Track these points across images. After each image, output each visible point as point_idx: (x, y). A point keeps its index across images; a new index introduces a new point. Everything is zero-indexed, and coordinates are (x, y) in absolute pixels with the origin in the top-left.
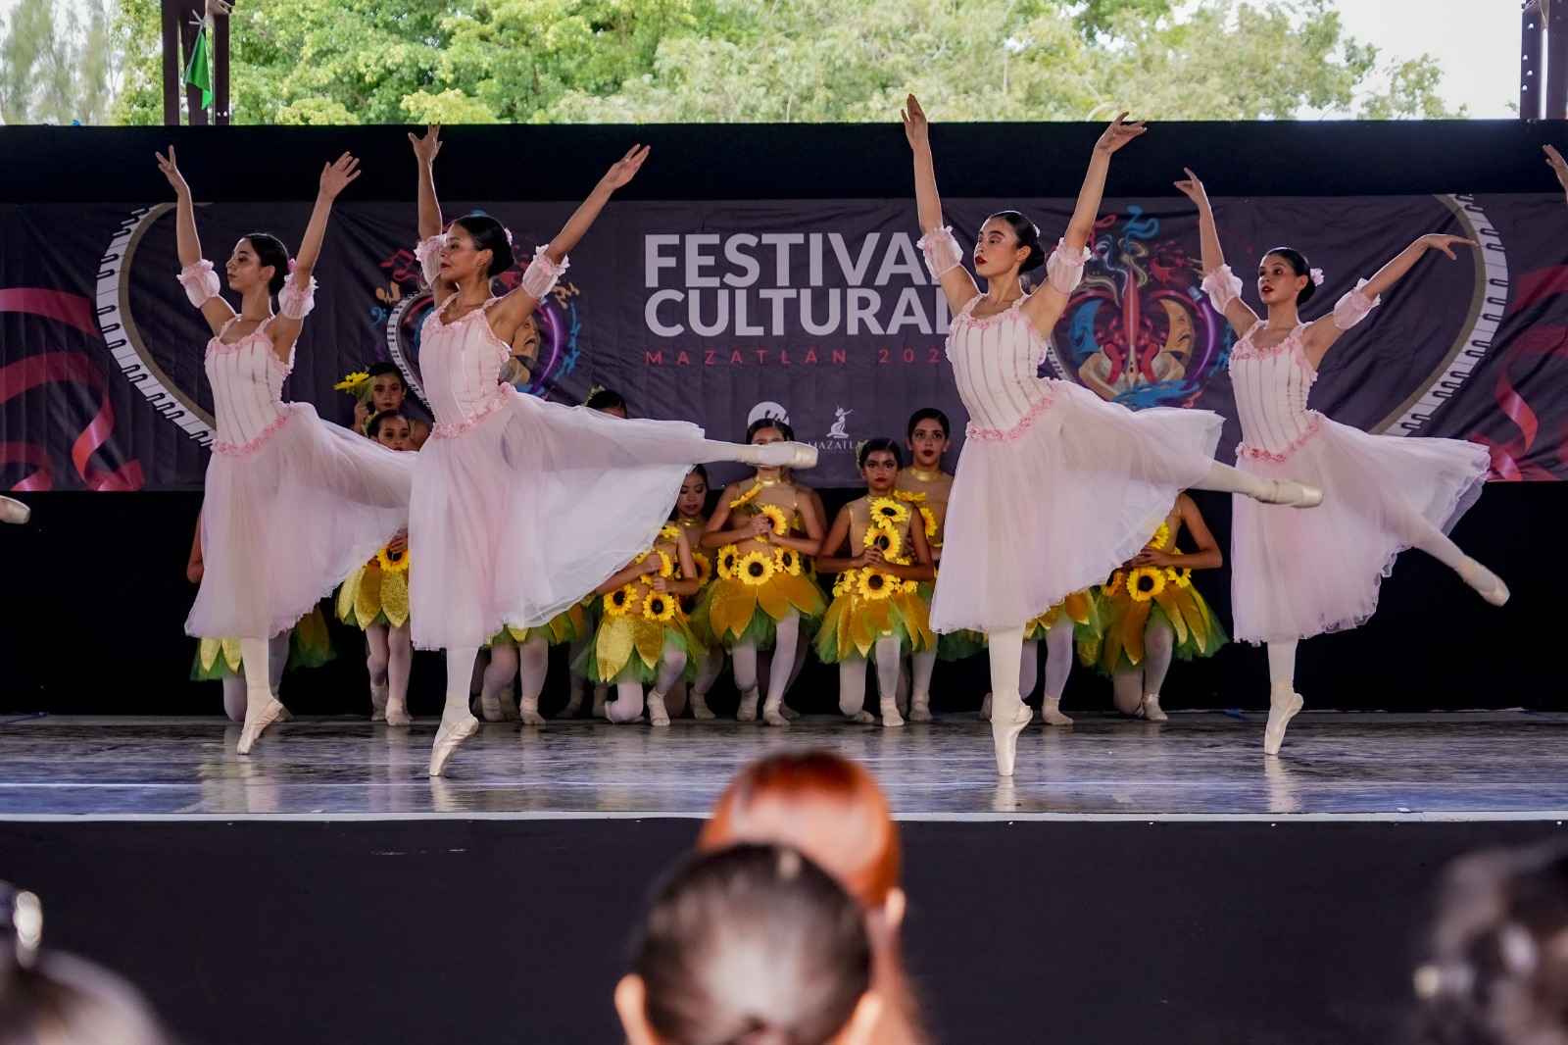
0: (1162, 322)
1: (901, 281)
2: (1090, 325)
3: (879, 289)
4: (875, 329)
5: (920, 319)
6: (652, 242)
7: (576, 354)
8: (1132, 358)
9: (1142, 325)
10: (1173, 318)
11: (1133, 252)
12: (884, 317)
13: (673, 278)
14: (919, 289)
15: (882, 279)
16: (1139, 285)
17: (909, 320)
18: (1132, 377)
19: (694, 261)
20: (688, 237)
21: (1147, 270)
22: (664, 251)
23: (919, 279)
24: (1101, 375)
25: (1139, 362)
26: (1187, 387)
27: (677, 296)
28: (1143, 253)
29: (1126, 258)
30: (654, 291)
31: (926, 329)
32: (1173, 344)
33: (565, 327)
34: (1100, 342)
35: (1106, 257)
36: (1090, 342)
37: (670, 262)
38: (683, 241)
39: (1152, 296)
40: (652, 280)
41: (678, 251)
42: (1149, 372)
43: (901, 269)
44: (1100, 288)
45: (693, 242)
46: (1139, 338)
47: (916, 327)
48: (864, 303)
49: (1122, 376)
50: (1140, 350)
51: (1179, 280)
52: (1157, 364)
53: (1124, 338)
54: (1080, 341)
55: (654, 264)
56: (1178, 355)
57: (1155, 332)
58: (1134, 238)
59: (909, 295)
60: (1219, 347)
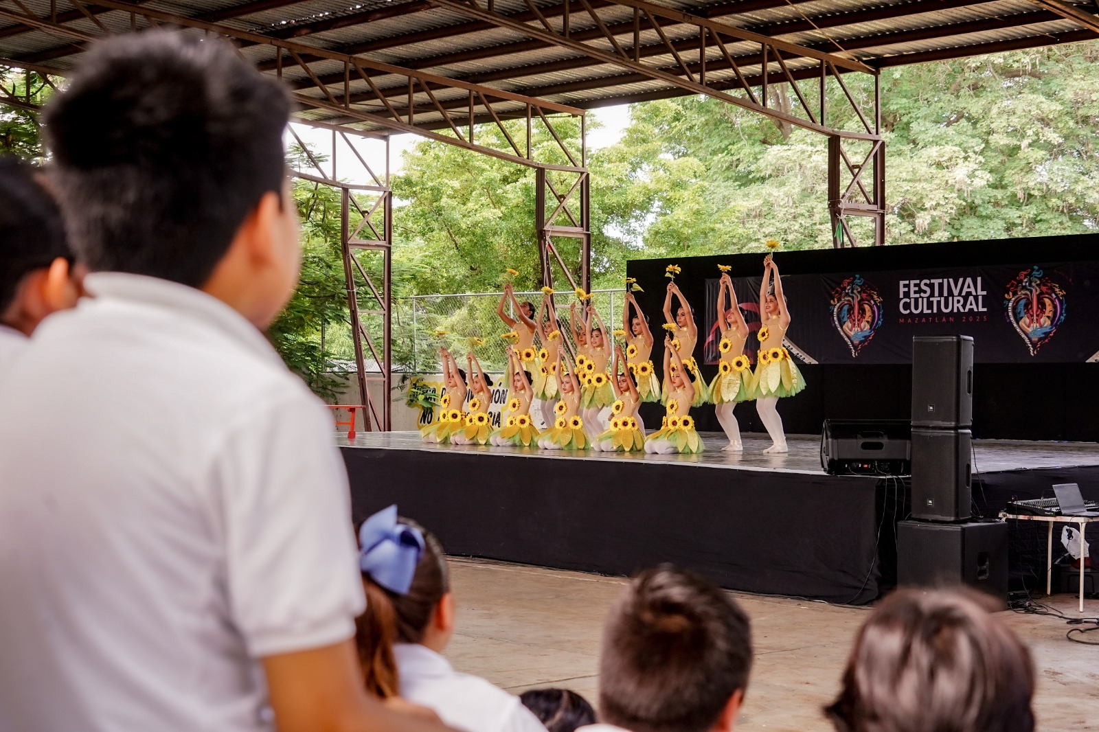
0: (1044, 305)
1: (969, 294)
2: (1022, 308)
3: (962, 297)
4: (962, 310)
5: (974, 307)
6: (902, 283)
7: (882, 320)
8: (1035, 319)
9: (1038, 308)
10: (1047, 304)
11: (1036, 282)
12: (964, 306)
13: (907, 295)
14: (974, 296)
15: (964, 294)
16: (1037, 293)
17: (971, 307)
18: (1035, 325)
19: (913, 289)
20: (911, 281)
21: (1040, 288)
22: (905, 286)
23: (974, 293)
24: (1026, 324)
25: (1037, 320)
26: (1051, 328)
27: (908, 300)
28: (1038, 282)
29: (1033, 284)
30: (902, 299)
31: (976, 310)
32: (1047, 314)
33: (879, 311)
34: (1025, 313)
35: (1027, 284)
36: (1023, 313)
37: (906, 289)
39: (1041, 296)
40: (901, 296)
41: (907, 286)
42: (1040, 324)
43: (969, 290)
44: (1026, 294)
45: (913, 282)
46: (1037, 311)
47: (973, 309)
48: (958, 301)
49: (1032, 325)
50: (1037, 316)
51: (1049, 291)
52: (1042, 320)
53: (1033, 312)
54: (1019, 313)
55: (902, 290)
56: (1048, 317)
57: (1042, 310)
58: (1035, 277)
59: (971, 298)
60: (1061, 314)
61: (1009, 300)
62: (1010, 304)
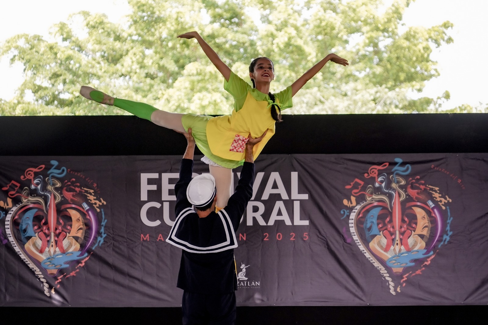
0: (413, 218)
1: (275, 198)
2: (375, 221)
3: (264, 202)
4: (262, 222)
5: (285, 217)
6: (144, 177)
7: (104, 236)
8: (397, 238)
9: (403, 221)
10: (419, 217)
11: (398, 182)
12: (266, 216)
13: (155, 195)
14: (285, 202)
15: (265, 197)
16: (401, 199)
17: (280, 218)
18: (397, 248)
19: (166, 187)
20: (163, 174)
21: (405, 192)
22: (150, 182)
23: (285, 196)
24: (381, 247)
25: (401, 240)
26: (426, 254)
27: (157, 205)
28: (403, 183)
29: (394, 185)
30: (145, 202)
31: (288, 222)
32: (419, 230)
33: (99, 222)
34: (380, 230)
35: (383, 185)
36: (375, 230)
37: (154, 187)
38: (160, 176)
39: (408, 205)
40: (144, 196)
41: (158, 182)
42: (406, 245)
43: (275, 191)
44: (380, 201)
45: (166, 176)
46: (401, 227)
47: (283, 222)
48: (256, 209)
49: (392, 248)
50: (402, 234)
51: (422, 197)
52: (410, 241)
53: (393, 227)
54: (370, 229)
55: (145, 188)
56: (422, 236)
57: (409, 225)
58: (398, 174)
59: (279, 204)
60: (444, 232)
61: (351, 209)
62: (353, 216)
